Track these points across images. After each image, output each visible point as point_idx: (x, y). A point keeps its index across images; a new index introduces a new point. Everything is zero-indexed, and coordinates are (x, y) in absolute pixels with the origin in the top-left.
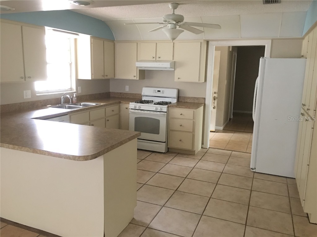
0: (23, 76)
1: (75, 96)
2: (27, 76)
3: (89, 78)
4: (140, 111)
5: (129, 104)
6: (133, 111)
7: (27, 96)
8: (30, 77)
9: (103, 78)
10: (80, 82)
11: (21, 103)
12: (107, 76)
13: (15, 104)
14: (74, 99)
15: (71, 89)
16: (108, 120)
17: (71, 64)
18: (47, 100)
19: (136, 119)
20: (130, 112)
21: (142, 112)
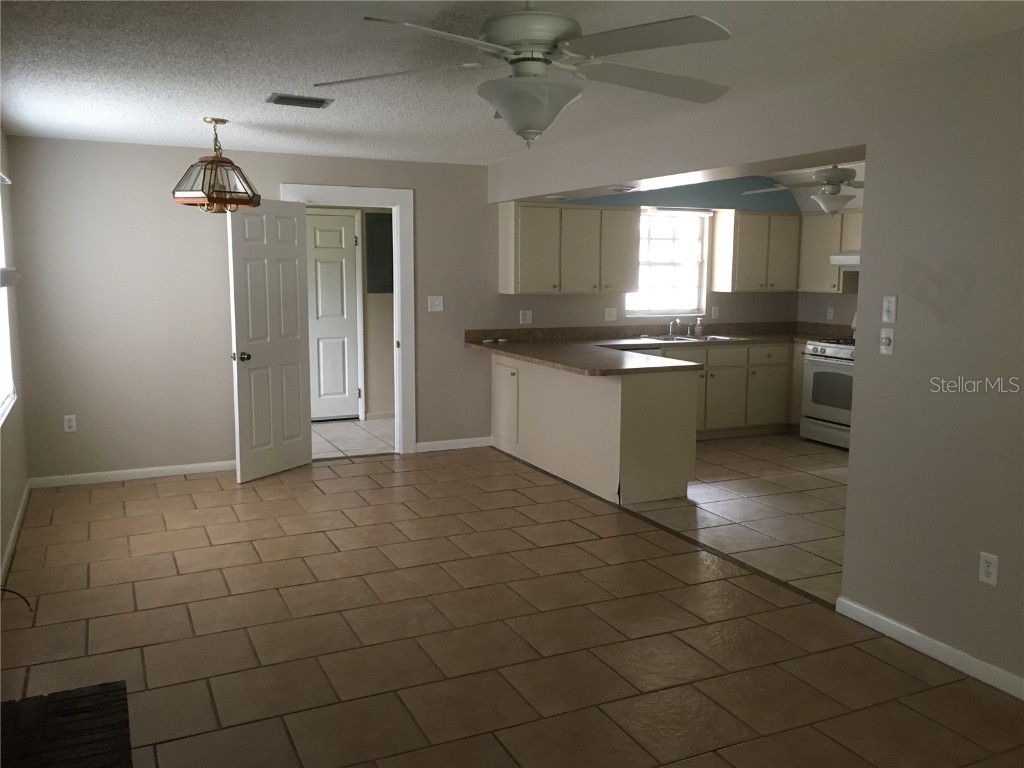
0: (598, 285)
1: (699, 322)
2: (603, 284)
3: (728, 289)
4: (823, 360)
5: (806, 343)
6: (812, 358)
7: (610, 317)
8: (607, 286)
9: (764, 290)
10: (715, 298)
11: (598, 328)
12: (773, 285)
13: (590, 328)
14: (698, 329)
15: (699, 310)
16: (754, 373)
17: (701, 265)
18: (645, 326)
19: (818, 376)
20: (806, 362)
21: (829, 360)
